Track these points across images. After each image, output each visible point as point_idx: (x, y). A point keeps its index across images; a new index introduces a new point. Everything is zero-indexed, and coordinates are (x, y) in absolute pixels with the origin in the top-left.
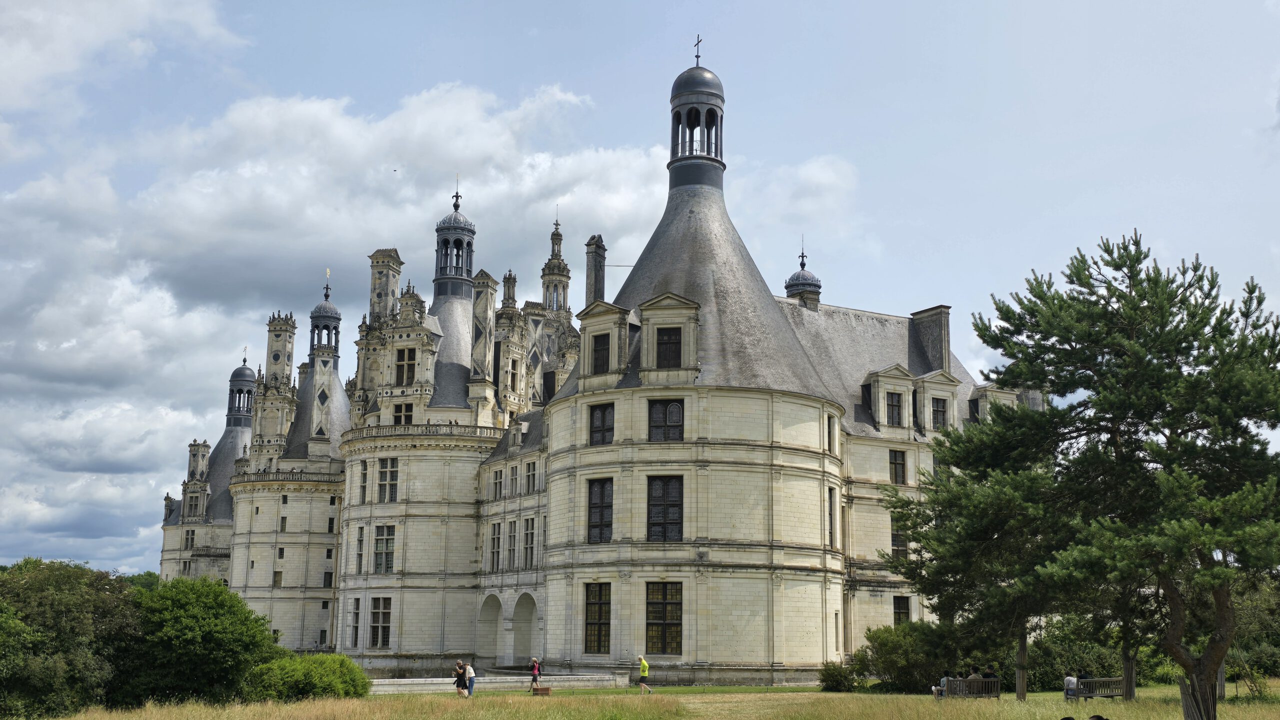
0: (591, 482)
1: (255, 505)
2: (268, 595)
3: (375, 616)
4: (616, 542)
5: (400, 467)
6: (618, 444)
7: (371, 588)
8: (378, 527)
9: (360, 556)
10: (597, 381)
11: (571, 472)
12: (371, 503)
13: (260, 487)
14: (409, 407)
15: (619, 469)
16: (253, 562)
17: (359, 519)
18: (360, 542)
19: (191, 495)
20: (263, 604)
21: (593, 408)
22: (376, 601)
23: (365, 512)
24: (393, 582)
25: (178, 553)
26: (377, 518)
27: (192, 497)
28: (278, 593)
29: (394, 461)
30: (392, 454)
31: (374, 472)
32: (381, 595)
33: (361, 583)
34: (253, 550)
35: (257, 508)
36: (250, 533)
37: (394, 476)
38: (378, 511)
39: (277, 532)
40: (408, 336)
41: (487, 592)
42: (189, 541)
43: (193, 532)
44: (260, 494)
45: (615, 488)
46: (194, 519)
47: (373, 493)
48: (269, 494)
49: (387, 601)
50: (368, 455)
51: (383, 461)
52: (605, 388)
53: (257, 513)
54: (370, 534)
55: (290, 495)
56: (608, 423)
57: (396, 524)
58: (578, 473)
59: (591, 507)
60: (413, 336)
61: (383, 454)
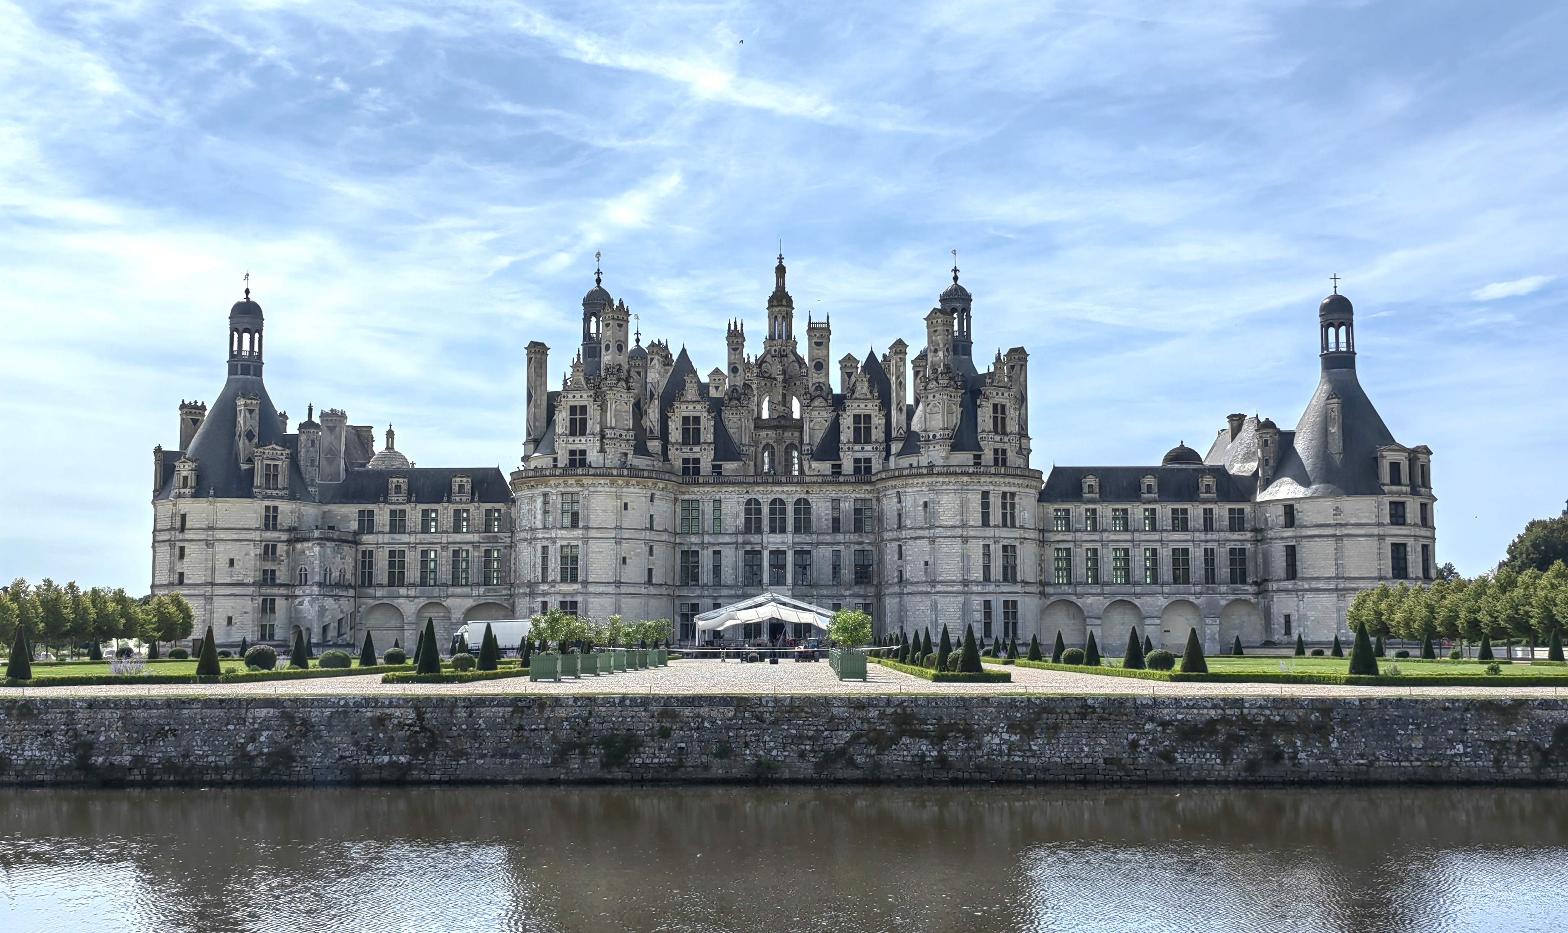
0: (1393, 544)
1: (624, 501)
2: (643, 591)
3: (1006, 614)
4: (1412, 579)
5: (1017, 500)
6: (1410, 525)
7: (1003, 593)
8: (1003, 546)
9: (987, 569)
10: (1395, 488)
11: (1381, 537)
12: (996, 526)
13: (634, 482)
14: (1004, 451)
15: (1412, 539)
16: (624, 559)
17: (985, 538)
18: (987, 554)
19: (269, 462)
20: (639, 600)
21: (1391, 503)
22: (1006, 603)
23: (989, 532)
24: (1018, 588)
25: (258, 532)
26: (1005, 538)
27: (268, 466)
28: (652, 590)
29: (1013, 495)
30: (1013, 489)
31: (995, 502)
32: (1011, 598)
33: (991, 588)
34: (625, 545)
35: (626, 504)
36: (619, 528)
37: (1013, 506)
38: (1005, 533)
39: (646, 529)
40: (1003, 394)
41: (1053, 599)
42: (270, 520)
43: (276, 508)
44: (631, 490)
45: (1409, 549)
46: (275, 492)
47: (996, 516)
48: (640, 491)
49: (1015, 603)
50: (992, 488)
51: (1004, 494)
52: (1400, 493)
53: (626, 508)
54: (997, 551)
55: (658, 493)
56: (1401, 513)
57: (1018, 544)
58: (1387, 539)
59: (1393, 558)
60: (1006, 395)
61: (1007, 489)
